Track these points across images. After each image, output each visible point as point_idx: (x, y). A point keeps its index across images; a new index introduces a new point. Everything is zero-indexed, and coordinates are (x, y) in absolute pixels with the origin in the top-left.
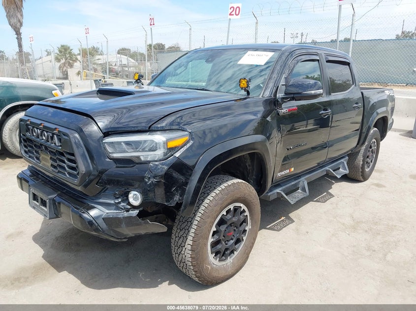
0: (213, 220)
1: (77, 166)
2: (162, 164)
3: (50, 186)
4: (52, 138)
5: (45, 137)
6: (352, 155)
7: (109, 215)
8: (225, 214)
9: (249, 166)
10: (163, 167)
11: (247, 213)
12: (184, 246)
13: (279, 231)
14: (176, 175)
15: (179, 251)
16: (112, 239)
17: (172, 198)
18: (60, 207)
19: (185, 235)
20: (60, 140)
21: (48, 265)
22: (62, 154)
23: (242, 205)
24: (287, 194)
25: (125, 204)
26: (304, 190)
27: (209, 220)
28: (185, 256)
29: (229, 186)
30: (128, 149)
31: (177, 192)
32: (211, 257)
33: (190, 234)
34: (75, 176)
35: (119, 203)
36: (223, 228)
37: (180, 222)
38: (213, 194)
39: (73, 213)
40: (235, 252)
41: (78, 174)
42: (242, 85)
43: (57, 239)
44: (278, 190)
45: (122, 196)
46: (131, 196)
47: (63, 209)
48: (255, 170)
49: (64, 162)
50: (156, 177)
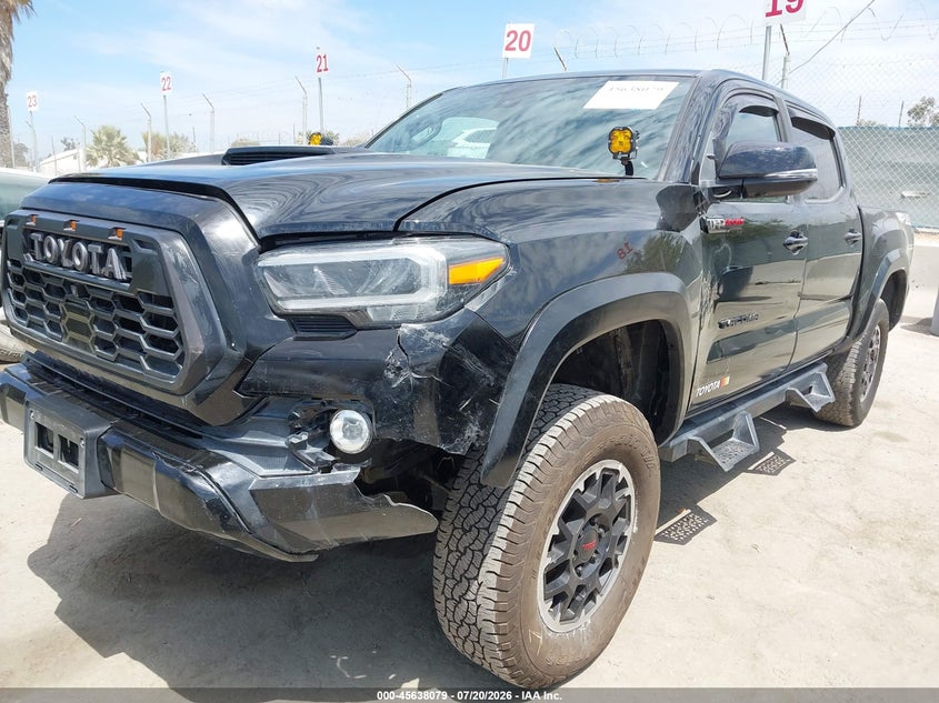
0: (555, 505)
1: (179, 337)
2: (437, 330)
3: (87, 405)
4: (103, 259)
5: (80, 258)
6: (833, 360)
7: (271, 482)
8: (582, 490)
9: (628, 365)
10: (438, 337)
11: (630, 491)
12: (476, 578)
13: (683, 543)
14: (471, 363)
15: (458, 592)
16: (276, 555)
17: (460, 432)
18: (118, 464)
19: (478, 545)
20: (127, 264)
21: (73, 635)
22: (130, 304)
23: (620, 467)
24: (712, 445)
25: (319, 450)
26: (745, 436)
27: (546, 503)
28: (478, 607)
29: (595, 410)
30: (333, 287)
31: (474, 413)
32: (543, 607)
33: (495, 543)
34: (169, 367)
35: (302, 445)
36: (576, 527)
37: (461, 507)
38: (555, 431)
39: (162, 477)
40: (598, 597)
41: (181, 359)
42: (616, 145)
43: (95, 563)
44: (691, 435)
45: (310, 424)
46: (336, 426)
47: (130, 467)
48: (640, 377)
49: (136, 327)
50: (418, 366)
